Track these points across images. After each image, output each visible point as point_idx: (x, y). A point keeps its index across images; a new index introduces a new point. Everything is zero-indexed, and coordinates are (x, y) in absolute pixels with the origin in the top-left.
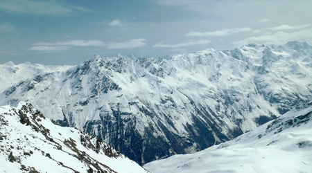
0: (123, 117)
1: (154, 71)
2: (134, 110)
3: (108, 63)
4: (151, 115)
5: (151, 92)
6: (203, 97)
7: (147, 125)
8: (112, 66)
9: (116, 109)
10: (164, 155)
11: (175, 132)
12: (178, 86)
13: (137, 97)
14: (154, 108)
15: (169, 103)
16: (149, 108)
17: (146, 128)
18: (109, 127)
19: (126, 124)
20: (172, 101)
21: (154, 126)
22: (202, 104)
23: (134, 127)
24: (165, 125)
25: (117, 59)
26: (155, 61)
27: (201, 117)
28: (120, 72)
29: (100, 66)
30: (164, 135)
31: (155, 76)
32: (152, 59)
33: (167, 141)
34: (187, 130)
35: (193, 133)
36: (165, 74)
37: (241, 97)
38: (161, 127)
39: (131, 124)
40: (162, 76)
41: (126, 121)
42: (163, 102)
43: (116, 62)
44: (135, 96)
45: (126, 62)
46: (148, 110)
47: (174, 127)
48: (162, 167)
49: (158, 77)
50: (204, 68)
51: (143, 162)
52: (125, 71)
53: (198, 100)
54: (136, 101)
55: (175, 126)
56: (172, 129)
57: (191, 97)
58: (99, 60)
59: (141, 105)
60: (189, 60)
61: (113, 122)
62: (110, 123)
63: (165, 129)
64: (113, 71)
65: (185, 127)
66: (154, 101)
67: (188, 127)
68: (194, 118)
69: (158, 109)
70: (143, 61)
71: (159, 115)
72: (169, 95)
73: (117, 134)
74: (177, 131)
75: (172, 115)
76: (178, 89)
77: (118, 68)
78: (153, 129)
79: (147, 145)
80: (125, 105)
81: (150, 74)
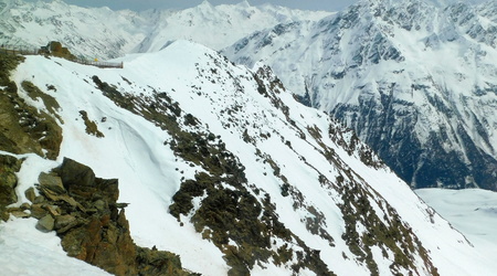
0: (396, 107)
1: (476, 32)
2: (418, 99)
3: (390, 12)
4: (448, 113)
5: (460, 70)
7: (436, 128)
8: (396, 17)
9: (386, 92)
10: (454, 183)
11: (488, 151)
13: (430, 78)
14: (457, 100)
15: (491, 95)
16: (447, 99)
17: (432, 133)
18: (370, 118)
19: (399, 120)
21: (448, 132)
23: (412, 128)
24: (470, 134)
25: (409, 4)
26: (485, 11)
28: (408, 28)
29: (376, 15)
30: (463, 150)
31: (475, 42)
32: (480, 6)
33: (467, 161)
38: (462, 137)
39: (408, 120)
40: (492, 43)
41: (399, 115)
42: (479, 93)
43: (404, 11)
44: (426, 74)
45: (423, 12)
46: (445, 103)
47: (487, 141)
48: (446, 202)
49: (483, 44)
51: (413, 184)
52: (418, 28)
54: (427, 83)
55: (491, 140)
56: (481, 144)
58: (376, 5)
59: (433, 91)
61: (379, 112)
62: (373, 113)
63: (467, 141)
64: (396, 26)
66: (460, 89)
69: (465, 103)
70: (461, 9)
71: (463, 114)
73: (381, 132)
74: (492, 150)
75: (490, 119)
77: (407, 22)
78: (444, 136)
79: (426, 160)
80: (404, 88)
81: (467, 37)
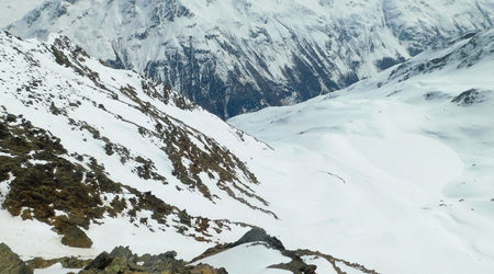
0: (198, 56)
2: (213, 46)
4: (237, 54)
6: (309, 29)
7: (231, 68)
9: (187, 45)
10: (254, 107)
11: (269, 78)
13: (217, 28)
14: (240, 44)
15: (262, 36)
17: (230, 72)
18: (180, 69)
19: (203, 66)
20: (266, 35)
21: (241, 69)
22: (308, 39)
23: (214, 71)
24: (255, 67)
27: (305, 58)
30: (254, 81)
33: (259, 89)
34: (285, 76)
37: (362, 31)
39: (210, 65)
41: (202, 62)
42: (254, 35)
44: (213, 26)
47: (268, 71)
51: (226, 115)
53: (301, 33)
54: (216, 33)
55: (270, 69)
59: (222, 39)
62: (181, 64)
63: (255, 74)
65: (282, 71)
66: (241, 34)
67: (287, 72)
68: (296, 59)
69: (247, 45)
72: (262, 25)
73: (191, 79)
78: (239, 73)
79: (231, 95)
80: (200, 40)
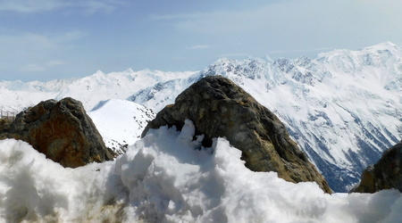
1: (298, 77)
3: (238, 68)
5: (295, 104)
8: (242, 71)
12: (335, 97)
16: (292, 126)
25: (249, 61)
26: (300, 63)
28: (253, 78)
29: (228, 71)
31: (300, 83)
32: (296, 60)
35: (360, 165)
36: (315, 81)
38: (310, 153)
40: (311, 83)
43: (248, 67)
45: (260, 66)
46: (291, 128)
49: (305, 84)
50: (377, 71)
52: (259, 77)
56: (325, 157)
57: (356, 112)
58: (227, 64)
60: (351, 60)
64: (244, 77)
70: (284, 63)
71: (306, 135)
74: (334, 160)
75: (326, 137)
76: (335, 101)
77: (251, 74)
81: (294, 80)
